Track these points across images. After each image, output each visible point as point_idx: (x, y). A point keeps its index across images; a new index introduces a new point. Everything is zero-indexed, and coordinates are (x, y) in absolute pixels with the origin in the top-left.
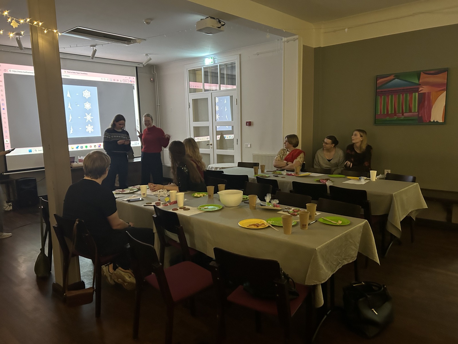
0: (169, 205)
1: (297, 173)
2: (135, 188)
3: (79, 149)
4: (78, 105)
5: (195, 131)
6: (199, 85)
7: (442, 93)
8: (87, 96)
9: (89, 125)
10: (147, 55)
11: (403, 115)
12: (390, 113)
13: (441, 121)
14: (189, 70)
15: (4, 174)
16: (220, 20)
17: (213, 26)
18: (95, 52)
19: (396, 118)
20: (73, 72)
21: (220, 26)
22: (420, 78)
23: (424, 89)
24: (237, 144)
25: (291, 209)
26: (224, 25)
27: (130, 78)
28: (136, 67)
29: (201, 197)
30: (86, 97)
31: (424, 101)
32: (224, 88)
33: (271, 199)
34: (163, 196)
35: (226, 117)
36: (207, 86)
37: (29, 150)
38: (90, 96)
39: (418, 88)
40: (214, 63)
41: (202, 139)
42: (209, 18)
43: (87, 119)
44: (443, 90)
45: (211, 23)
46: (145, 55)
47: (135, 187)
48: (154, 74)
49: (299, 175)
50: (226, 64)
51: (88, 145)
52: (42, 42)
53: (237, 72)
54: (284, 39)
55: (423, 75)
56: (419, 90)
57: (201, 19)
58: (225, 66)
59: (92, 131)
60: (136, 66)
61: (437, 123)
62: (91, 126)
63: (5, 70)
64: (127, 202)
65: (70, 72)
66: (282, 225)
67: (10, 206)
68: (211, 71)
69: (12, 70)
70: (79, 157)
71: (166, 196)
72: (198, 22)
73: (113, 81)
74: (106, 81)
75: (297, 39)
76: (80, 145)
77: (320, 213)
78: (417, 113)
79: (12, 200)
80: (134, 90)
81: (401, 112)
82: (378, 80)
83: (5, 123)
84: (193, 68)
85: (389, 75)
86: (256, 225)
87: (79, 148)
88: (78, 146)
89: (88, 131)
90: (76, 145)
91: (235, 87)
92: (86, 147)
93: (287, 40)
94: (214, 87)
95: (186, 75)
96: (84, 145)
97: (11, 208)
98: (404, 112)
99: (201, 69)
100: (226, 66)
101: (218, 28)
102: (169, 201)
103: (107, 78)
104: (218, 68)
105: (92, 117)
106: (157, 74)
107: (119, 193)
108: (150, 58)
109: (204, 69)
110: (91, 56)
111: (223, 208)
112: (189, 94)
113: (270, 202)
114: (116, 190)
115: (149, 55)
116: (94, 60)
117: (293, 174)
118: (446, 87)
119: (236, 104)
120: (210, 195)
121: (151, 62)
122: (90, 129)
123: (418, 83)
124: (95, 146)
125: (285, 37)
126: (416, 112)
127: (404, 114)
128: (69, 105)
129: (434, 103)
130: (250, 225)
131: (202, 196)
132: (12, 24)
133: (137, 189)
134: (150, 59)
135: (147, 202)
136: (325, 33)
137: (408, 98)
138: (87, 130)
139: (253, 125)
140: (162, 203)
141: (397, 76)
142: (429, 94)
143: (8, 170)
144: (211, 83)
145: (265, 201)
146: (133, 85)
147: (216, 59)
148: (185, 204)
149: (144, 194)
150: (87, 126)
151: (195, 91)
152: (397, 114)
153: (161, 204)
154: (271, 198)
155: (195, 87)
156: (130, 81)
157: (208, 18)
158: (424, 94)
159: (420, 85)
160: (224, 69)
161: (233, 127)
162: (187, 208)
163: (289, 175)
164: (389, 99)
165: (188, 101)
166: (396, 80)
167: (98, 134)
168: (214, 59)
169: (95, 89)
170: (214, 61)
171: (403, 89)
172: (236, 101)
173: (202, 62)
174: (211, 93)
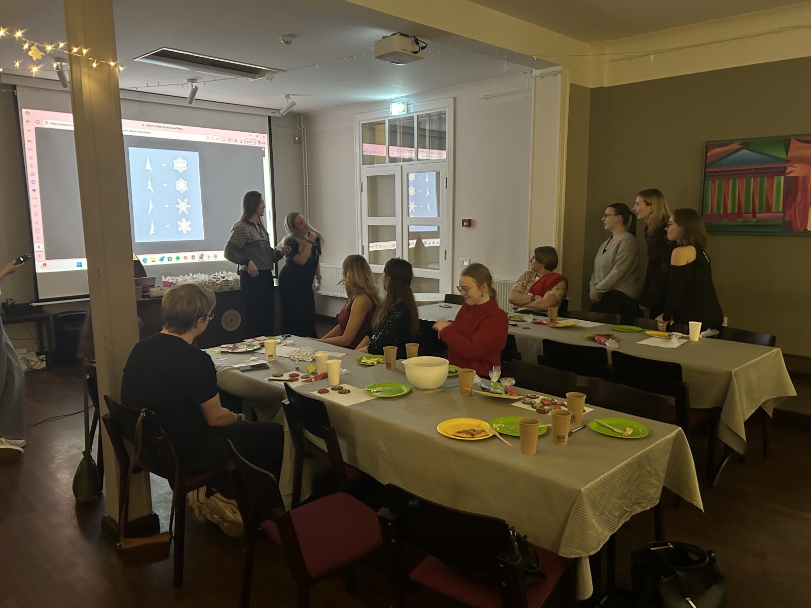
0: (313, 380)
1: (552, 320)
2: (255, 343)
3: (166, 262)
4: (165, 185)
5: (370, 231)
6: (379, 150)
8: (180, 168)
9: (184, 220)
10: (287, 96)
11: (754, 216)
12: (729, 212)
14: (362, 124)
15: (34, 304)
16: (417, 39)
17: (404, 50)
18: (195, 91)
19: (740, 221)
20: (157, 126)
21: (418, 50)
22: (790, 151)
23: (796, 170)
24: (445, 259)
25: (538, 397)
26: (425, 47)
27: (257, 136)
28: (269, 117)
29: (372, 365)
30: (178, 169)
31: (796, 193)
32: (425, 155)
33: (501, 377)
34: (304, 359)
35: (428, 206)
36: (395, 152)
37: (78, 263)
38: (186, 168)
39: (785, 167)
41: (384, 246)
42: (398, 34)
43: (181, 208)
45: (401, 44)
46: (283, 96)
47: (256, 340)
48: (301, 129)
49: (558, 325)
50: (429, 113)
51: (181, 255)
52: (88, 84)
53: (448, 128)
54: (536, 72)
55: (794, 144)
56: (787, 172)
57: (383, 37)
58: (428, 117)
59: (189, 230)
60: (269, 115)
62: (187, 221)
63: (37, 122)
64: (239, 372)
65: (151, 126)
66: (518, 435)
67: (42, 361)
68: (401, 125)
69: (49, 121)
70: (163, 277)
71: (309, 361)
72: (378, 42)
73: (227, 142)
74: (215, 141)
75: (560, 72)
76: (167, 255)
77: (593, 409)
78: (782, 215)
79: (46, 349)
80: (264, 158)
81: (751, 211)
82: (708, 150)
83: (36, 214)
84: (369, 120)
85: (730, 142)
86: (471, 434)
87: (164, 259)
88: (164, 257)
89: (182, 231)
90: (160, 256)
91: (444, 155)
92: (178, 258)
93: (541, 74)
94: (407, 153)
95: (357, 133)
96: (174, 255)
97: (44, 365)
98: (757, 211)
99: (383, 122)
100: (430, 117)
101: (415, 53)
102: (315, 371)
103: (217, 137)
104: (414, 121)
105: (189, 206)
106: (305, 129)
107: (228, 353)
108: (293, 101)
109: (390, 123)
110: (188, 97)
111: (410, 392)
112: (362, 166)
113: (499, 381)
114: (222, 346)
115: (291, 96)
116: (194, 104)
117: (546, 322)
119: (445, 187)
120: (390, 364)
121: (294, 108)
122: (184, 226)
123: (785, 158)
124: (193, 257)
125: (537, 69)
126: (780, 212)
127: (758, 215)
128: (149, 183)
130: (458, 432)
131: (376, 363)
132: (30, 53)
133: (260, 344)
134: (294, 104)
135: (275, 373)
136: (613, 61)
137: (766, 186)
138: (180, 229)
139: (474, 226)
140: (301, 375)
141: (746, 144)
142: (805, 179)
143: (40, 298)
144: (402, 145)
145: (489, 378)
146: (263, 149)
147: (411, 106)
148: (341, 382)
149: (270, 356)
150: (179, 222)
151: (370, 160)
152: (743, 215)
153: (299, 378)
154: (500, 373)
155: (374, 152)
156: (257, 142)
157: (394, 36)
158: (796, 178)
159: (789, 161)
160: (425, 122)
161: (439, 227)
162: (346, 390)
163: (537, 323)
164: (728, 188)
165: (360, 179)
166: (744, 151)
167: (199, 235)
168: (408, 105)
169: (195, 156)
170: (407, 109)
171: (755, 169)
172: (445, 182)
173: (386, 110)
174: (400, 167)
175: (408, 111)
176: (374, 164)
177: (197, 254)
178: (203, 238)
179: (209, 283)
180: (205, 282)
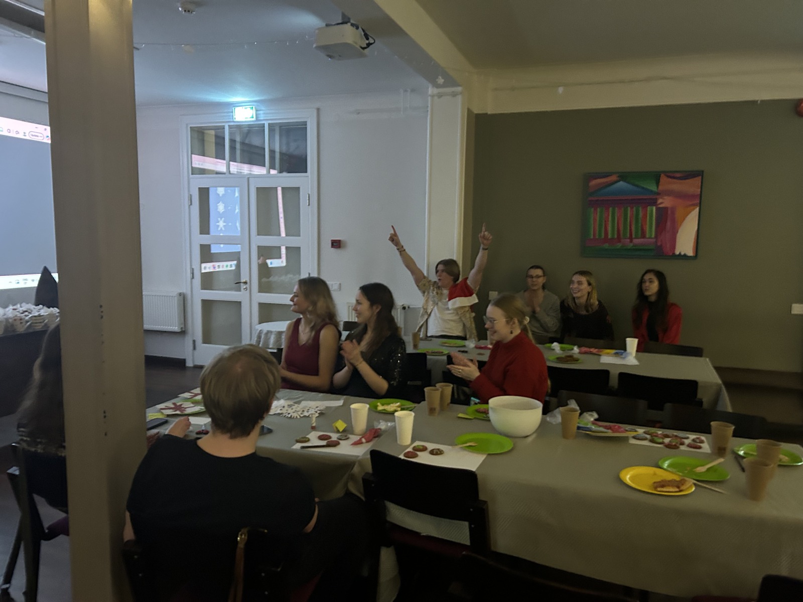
0: (364, 441)
5: (201, 250)
7: (694, 209)
11: (631, 241)
12: (610, 236)
13: (690, 253)
14: (191, 127)
16: (367, 33)
19: (619, 245)
22: (660, 184)
23: (665, 202)
26: (373, 43)
27: (45, 130)
31: (666, 221)
39: (656, 199)
44: (694, 205)
45: (349, 35)
50: (283, 123)
53: (310, 143)
55: (663, 179)
56: (658, 203)
57: (327, 25)
58: (278, 127)
61: (685, 257)
73: (6, 133)
75: (461, 93)
78: (654, 240)
81: (628, 237)
82: (589, 180)
84: (202, 124)
85: (609, 174)
93: (439, 93)
95: (184, 138)
98: (634, 236)
99: (221, 127)
100: (280, 127)
101: (362, 48)
104: (265, 130)
109: (230, 128)
112: (191, 176)
118: (699, 200)
119: (308, 204)
120: (435, 410)
123: (656, 191)
126: (653, 238)
127: (634, 240)
129: (680, 225)
136: (497, 89)
137: (641, 214)
139: (345, 246)
140: (333, 435)
142: (674, 209)
147: (261, 112)
152: (622, 240)
158: (666, 209)
159: (658, 194)
164: (608, 215)
165: (190, 191)
166: (622, 184)
168: (257, 110)
170: (257, 115)
171: (632, 200)
172: (308, 198)
173: (226, 114)
175: (257, 118)
179: (15, 320)
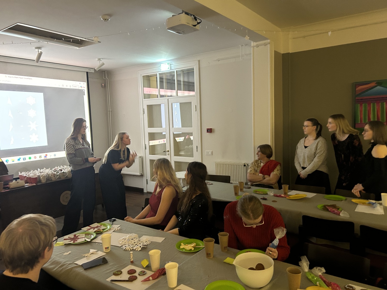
0: (151, 278)
3: (22, 161)
4: (21, 113)
5: (150, 136)
6: (154, 91)
9: (34, 134)
10: (99, 59)
14: (143, 76)
16: (196, 17)
17: (188, 23)
18: (40, 55)
20: (15, 78)
21: (196, 24)
24: (197, 151)
26: (200, 23)
27: (80, 83)
28: (87, 73)
30: (30, 103)
32: (181, 94)
33: (310, 267)
36: (163, 92)
38: (35, 103)
40: (171, 69)
42: (184, 13)
43: (32, 127)
45: (185, 19)
46: (97, 59)
47: (92, 228)
48: (106, 80)
49: (292, 197)
50: (183, 70)
51: (32, 156)
53: (195, 80)
54: (253, 44)
57: (173, 16)
58: (182, 72)
59: (37, 140)
60: (87, 71)
62: (36, 135)
65: (11, 77)
70: (19, 173)
72: (169, 19)
73: (61, 87)
75: (269, 43)
76: (22, 157)
80: (84, 96)
82: (356, 87)
84: (147, 74)
89: (33, 141)
90: (18, 157)
91: (192, 93)
93: (257, 45)
95: (140, 82)
96: (27, 157)
99: (156, 75)
100: (183, 72)
103: (55, 84)
105: (37, 126)
106: (108, 80)
107: (70, 245)
108: (103, 62)
109: (160, 75)
110: (35, 59)
112: (144, 100)
115: (101, 60)
116: (40, 64)
117: (283, 196)
119: (195, 110)
120: (210, 254)
121: (103, 67)
122: (34, 138)
125: (254, 41)
128: (11, 113)
131: (194, 249)
133: (95, 232)
134: (103, 64)
135: (114, 270)
138: (31, 140)
141: (379, 83)
144: (167, 89)
146: (84, 91)
147: (172, 65)
149: (107, 248)
150: (31, 135)
151: (149, 96)
153: (136, 274)
154: (308, 263)
155: (147, 92)
156: (80, 87)
157: (181, 14)
160: (180, 75)
164: (370, 108)
165: (143, 107)
166: (379, 88)
167: (45, 143)
168: (171, 65)
169: (41, 95)
170: (170, 67)
171: (386, 97)
172: (195, 108)
173: (157, 68)
174: (167, 99)
175: (171, 68)
176: (150, 98)
177: (43, 155)
178: (47, 145)
179: (52, 175)
180: (49, 175)
